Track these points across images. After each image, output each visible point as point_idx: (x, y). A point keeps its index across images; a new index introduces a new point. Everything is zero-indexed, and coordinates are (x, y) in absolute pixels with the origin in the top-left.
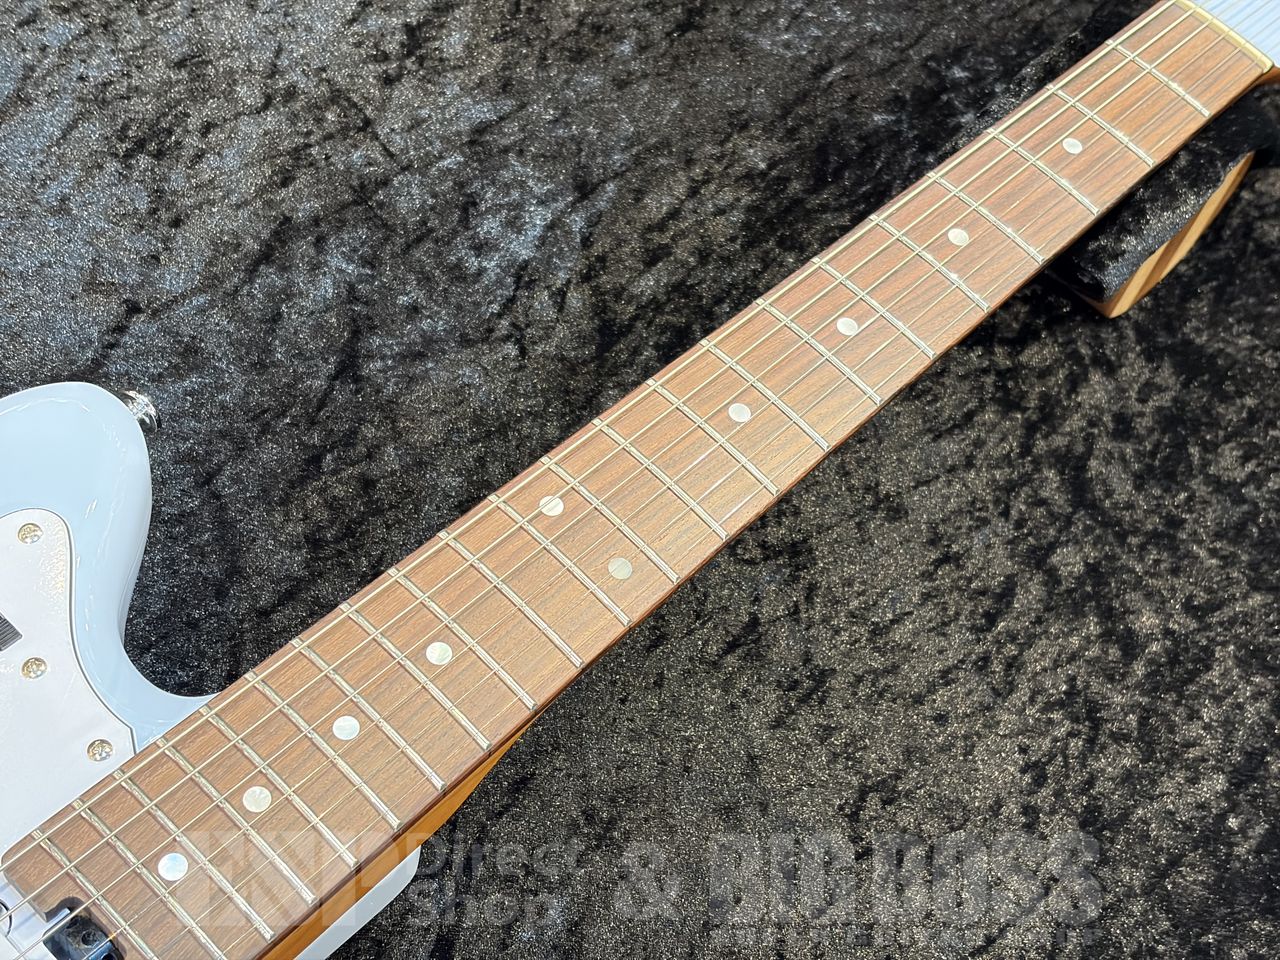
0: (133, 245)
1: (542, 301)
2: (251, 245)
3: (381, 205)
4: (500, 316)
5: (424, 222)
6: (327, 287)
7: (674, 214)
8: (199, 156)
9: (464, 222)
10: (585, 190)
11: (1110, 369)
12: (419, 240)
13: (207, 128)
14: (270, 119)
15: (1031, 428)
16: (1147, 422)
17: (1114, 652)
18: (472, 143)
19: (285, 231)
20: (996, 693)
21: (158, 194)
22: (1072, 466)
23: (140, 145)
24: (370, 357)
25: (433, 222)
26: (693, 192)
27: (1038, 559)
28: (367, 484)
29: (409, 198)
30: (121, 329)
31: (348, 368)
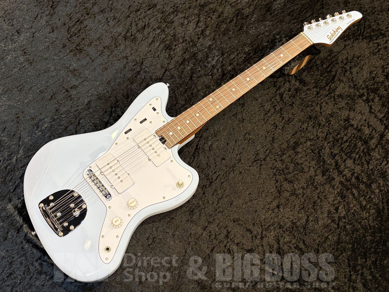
0: (166, 61)
1: (215, 71)
2: (180, 62)
3: (196, 57)
4: (210, 72)
5: (201, 59)
6: (189, 68)
7: (234, 58)
8: (174, 50)
9: (207, 59)
10: (223, 54)
11: (289, 82)
12: (201, 61)
13: (175, 46)
14: (184, 44)
15: (277, 90)
16: (293, 89)
17: (281, 119)
18: (209, 47)
19: (184, 60)
20: (265, 123)
21: (169, 55)
22: (281, 95)
23: (167, 48)
24: (194, 77)
25: (203, 59)
26: (237, 55)
27: (274, 107)
28: (192, 93)
29: (200, 56)
30: (165, 73)
31: (191, 78)
